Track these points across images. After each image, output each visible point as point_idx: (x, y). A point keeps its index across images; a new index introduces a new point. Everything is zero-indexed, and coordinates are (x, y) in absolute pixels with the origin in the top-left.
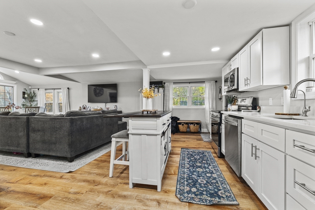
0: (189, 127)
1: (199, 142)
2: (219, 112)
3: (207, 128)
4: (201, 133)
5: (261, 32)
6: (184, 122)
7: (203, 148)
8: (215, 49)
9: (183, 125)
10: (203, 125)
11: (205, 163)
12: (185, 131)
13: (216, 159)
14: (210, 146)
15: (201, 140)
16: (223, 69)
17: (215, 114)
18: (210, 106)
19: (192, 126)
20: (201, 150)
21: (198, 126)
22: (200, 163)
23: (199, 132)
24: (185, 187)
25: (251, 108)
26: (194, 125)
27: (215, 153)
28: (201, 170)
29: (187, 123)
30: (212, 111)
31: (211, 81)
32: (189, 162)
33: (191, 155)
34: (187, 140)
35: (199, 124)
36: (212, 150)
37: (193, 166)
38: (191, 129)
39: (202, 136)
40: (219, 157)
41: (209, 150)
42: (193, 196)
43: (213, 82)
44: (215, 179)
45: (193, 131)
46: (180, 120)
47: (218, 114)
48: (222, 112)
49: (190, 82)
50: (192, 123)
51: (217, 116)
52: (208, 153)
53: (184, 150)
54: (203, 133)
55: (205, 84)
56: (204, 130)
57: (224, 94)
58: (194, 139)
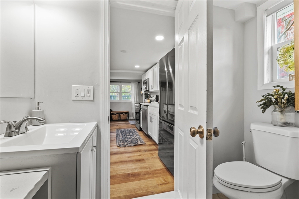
0: (120, 116)
1: (127, 125)
2: (139, 104)
3: (133, 116)
4: (129, 120)
5: (156, 64)
6: (116, 112)
7: (130, 128)
8: (137, 67)
9: (115, 115)
10: (130, 114)
11: (131, 134)
12: (117, 119)
13: (138, 132)
14: (135, 127)
15: (129, 124)
16: (142, 76)
17: (138, 105)
18: (135, 100)
19: (122, 115)
20: (129, 129)
21: (127, 115)
22: (128, 134)
23: (127, 120)
24: (121, 143)
25: (155, 101)
26: (124, 114)
27: (138, 129)
28: (129, 137)
29: (118, 113)
30: (136, 103)
31: (136, 82)
32: (122, 134)
33: (123, 132)
34: (119, 125)
35: (127, 113)
36: (136, 128)
37: (125, 136)
38: (121, 117)
39: (130, 122)
40: (139, 131)
41: (134, 128)
42: (126, 145)
43: (137, 83)
44: (136, 138)
45: (123, 119)
46: (113, 111)
47: (139, 105)
48: (141, 104)
49: (120, 82)
50: (122, 113)
51: (138, 106)
52: (133, 130)
53: (118, 130)
54: (131, 120)
55: (131, 84)
56: (131, 118)
57: (143, 92)
58: (124, 124)
